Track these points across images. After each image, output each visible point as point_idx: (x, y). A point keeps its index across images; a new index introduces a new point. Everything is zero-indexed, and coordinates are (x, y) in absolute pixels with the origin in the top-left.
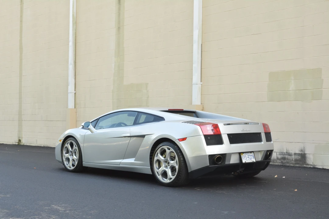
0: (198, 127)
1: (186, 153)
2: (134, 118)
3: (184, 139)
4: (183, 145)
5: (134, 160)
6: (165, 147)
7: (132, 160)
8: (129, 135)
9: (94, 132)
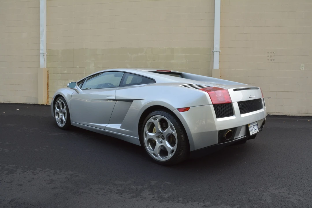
0: (206, 93)
1: (188, 128)
2: (120, 79)
3: (186, 109)
4: (184, 116)
5: (120, 127)
7: (117, 126)
8: (114, 98)
9: (80, 92)
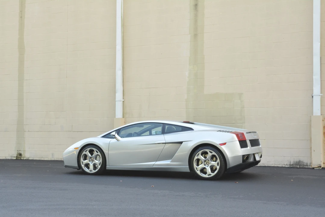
1: (227, 154)
5: (170, 161)
6: (208, 150)
8: (164, 142)
9: (120, 140)
